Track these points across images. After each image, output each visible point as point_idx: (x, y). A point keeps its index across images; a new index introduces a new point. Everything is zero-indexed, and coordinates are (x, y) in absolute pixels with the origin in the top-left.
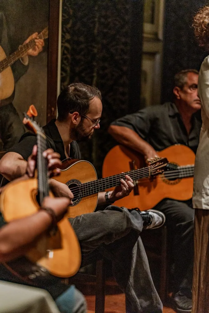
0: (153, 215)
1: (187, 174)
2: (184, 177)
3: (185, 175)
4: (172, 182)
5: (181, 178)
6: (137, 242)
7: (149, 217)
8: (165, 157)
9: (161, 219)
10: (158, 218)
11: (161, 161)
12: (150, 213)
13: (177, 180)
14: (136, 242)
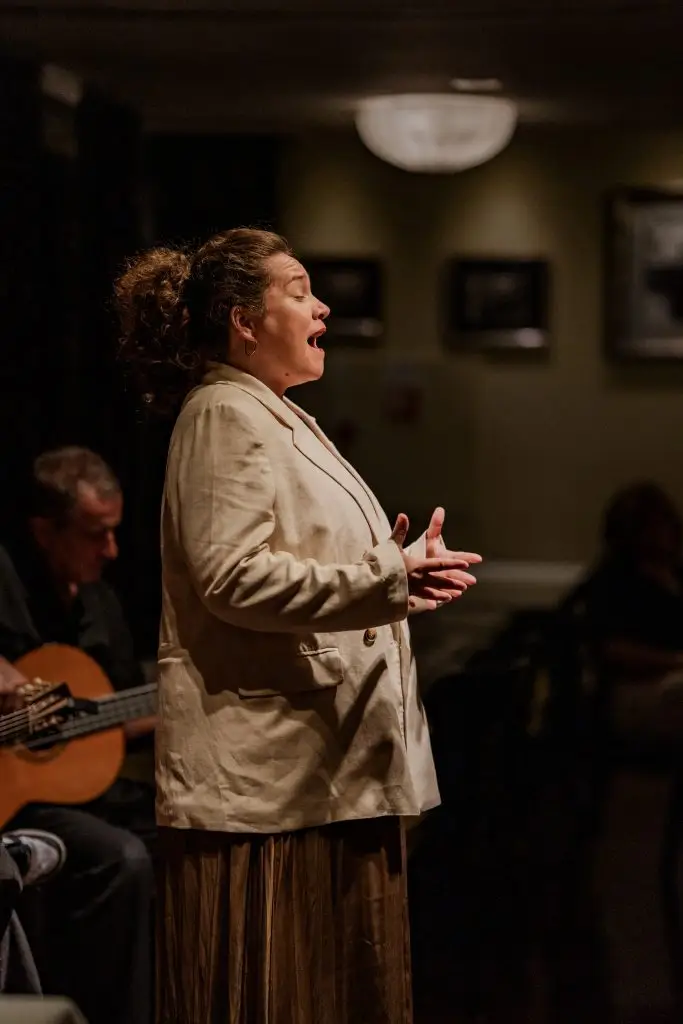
0: (32, 844)
1: (75, 728)
2: (82, 736)
3: (79, 731)
4: (42, 754)
5: (69, 740)
6: (8, 928)
7: (22, 851)
8: (63, 681)
9: (54, 853)
10: (47, 852)
11: (55, 692)
12: (25, 840)
13: (57, 748)
14: (5, 929)
